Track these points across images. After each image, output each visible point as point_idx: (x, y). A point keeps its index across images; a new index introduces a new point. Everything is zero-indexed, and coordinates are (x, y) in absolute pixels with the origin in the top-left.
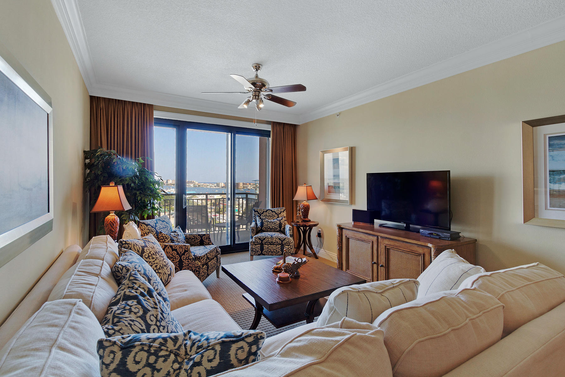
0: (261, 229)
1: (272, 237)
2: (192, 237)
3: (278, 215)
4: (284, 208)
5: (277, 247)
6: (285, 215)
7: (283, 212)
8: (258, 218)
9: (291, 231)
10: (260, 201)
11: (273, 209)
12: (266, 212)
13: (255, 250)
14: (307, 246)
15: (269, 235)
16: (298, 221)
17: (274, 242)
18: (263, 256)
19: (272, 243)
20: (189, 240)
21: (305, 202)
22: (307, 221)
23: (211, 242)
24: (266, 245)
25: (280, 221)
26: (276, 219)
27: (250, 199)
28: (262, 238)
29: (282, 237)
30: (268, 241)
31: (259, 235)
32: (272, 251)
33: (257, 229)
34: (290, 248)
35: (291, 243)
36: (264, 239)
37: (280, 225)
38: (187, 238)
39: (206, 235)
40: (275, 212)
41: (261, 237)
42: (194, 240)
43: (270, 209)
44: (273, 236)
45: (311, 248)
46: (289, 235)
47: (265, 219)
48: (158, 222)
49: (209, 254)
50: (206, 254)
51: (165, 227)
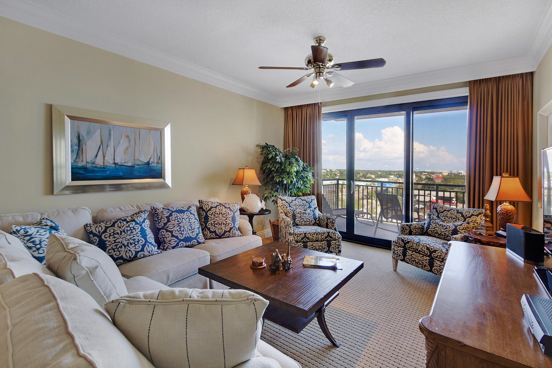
0: (426, 231)
1: (418, 243)
4: (481, 211)
5: (424, 258)
7: (477, 215)
17: (420, 251)
19: (417, 251)
21: (506, 204)
24: (410, 250)
25: (456, 227)
28: (405, 240)
30: (413, 246)
32: (417, 261)
33: (422, 230)
36: (408, 242)
37: (455, 232)
40: (461, 214)
42: (323, 221)
44: (420, 241)
48: (297, 200)
49: (310, 234)
50: (305, 234)
51: (302, 205)
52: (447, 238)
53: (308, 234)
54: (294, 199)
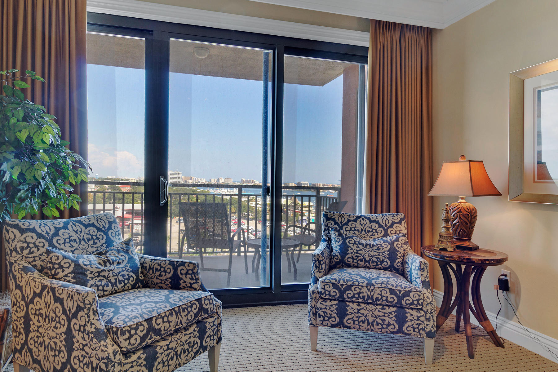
0: (342, 260)
1: (369, 284)
2: (156, 266)
3: (386, 230)
4: (401, 215)
5: (385, 311)
6: (404, 231)
7: (400, 223)
8: (333, 235)
9: (425, 273)
10: (343, 200)
11: (373, 217)
12: (355, 220)
13: (322, 314)
14: (470, 312)
15: (362, 277)
16: (443, 246)
17: (377, 299)
18: (345, 330)
19: (369, 301)
20: (149, 272)
21: (464, 201)
22: (470, 249)
23: (197, 283)
24: (353, 302)
25: (392, 244)
26: (381, 239)
27: (324, 197)
28: (342, 285)
29: (401, 286)
30: (360, 293)
31: (336, 275)
32: (371, 321)
33: (330, 259)
34: (422, 319)
35: (427, 305)
36: (349, 287)
37: (393, 254)
38: (146, 267)
39: (186, 264)
40: (377, 222)
41: (339, 281)
42: (158, 273)
43: (366, 215)
44: (373, 282)
45: (482, 316)
46: (418, 280)
47: (352, 237)
48: (69, 226)
49: (163, 318)
50: (149, 320)
51: (88, 239)
52: (381, 265)
53: (157, 318)
54: (62, 225)
